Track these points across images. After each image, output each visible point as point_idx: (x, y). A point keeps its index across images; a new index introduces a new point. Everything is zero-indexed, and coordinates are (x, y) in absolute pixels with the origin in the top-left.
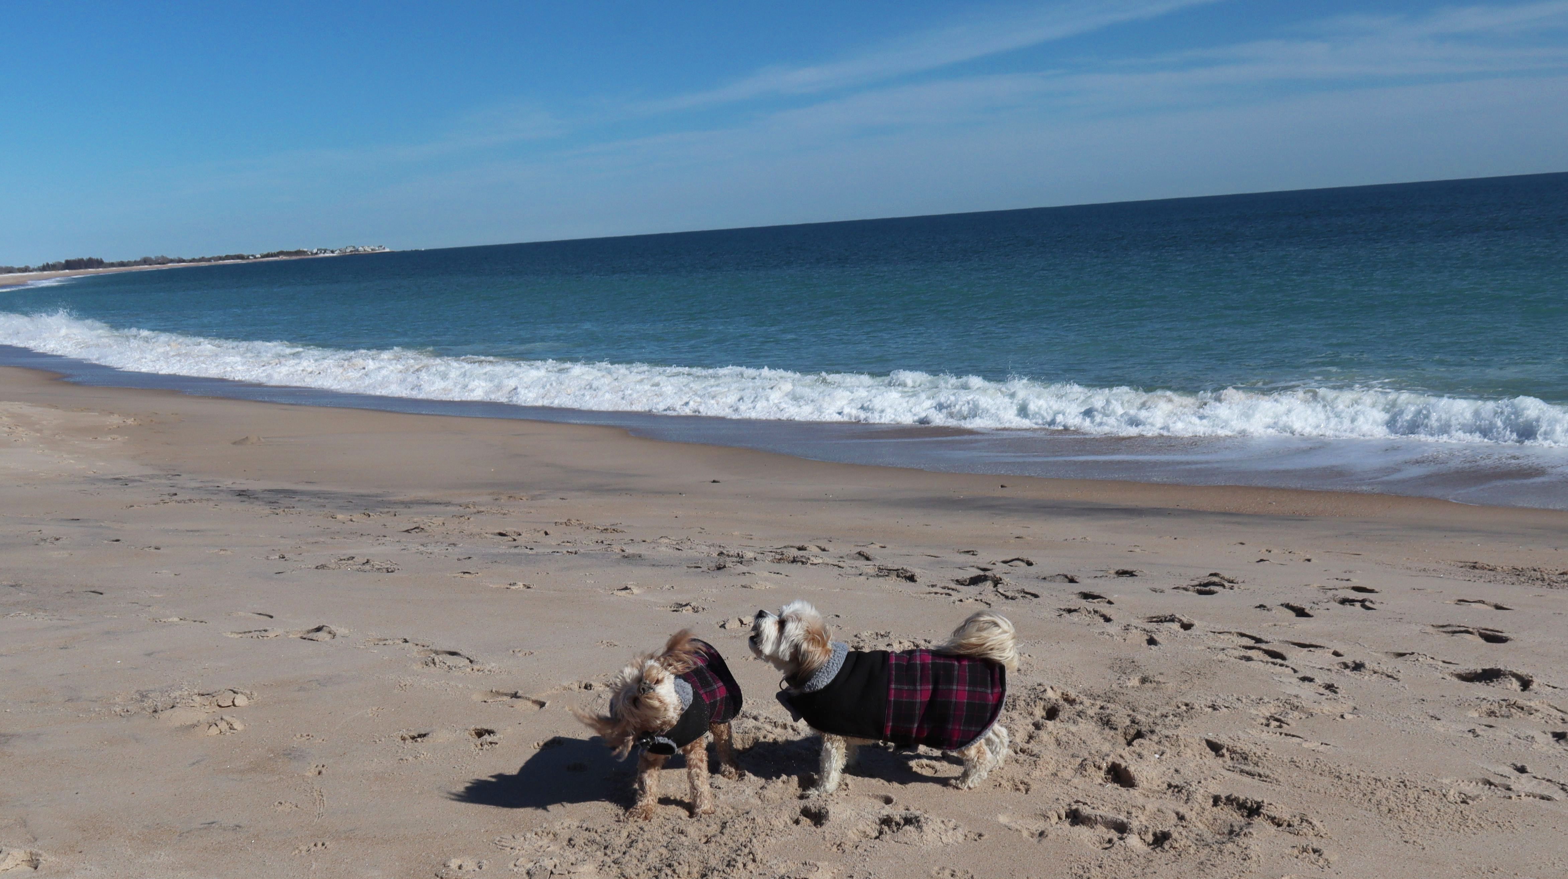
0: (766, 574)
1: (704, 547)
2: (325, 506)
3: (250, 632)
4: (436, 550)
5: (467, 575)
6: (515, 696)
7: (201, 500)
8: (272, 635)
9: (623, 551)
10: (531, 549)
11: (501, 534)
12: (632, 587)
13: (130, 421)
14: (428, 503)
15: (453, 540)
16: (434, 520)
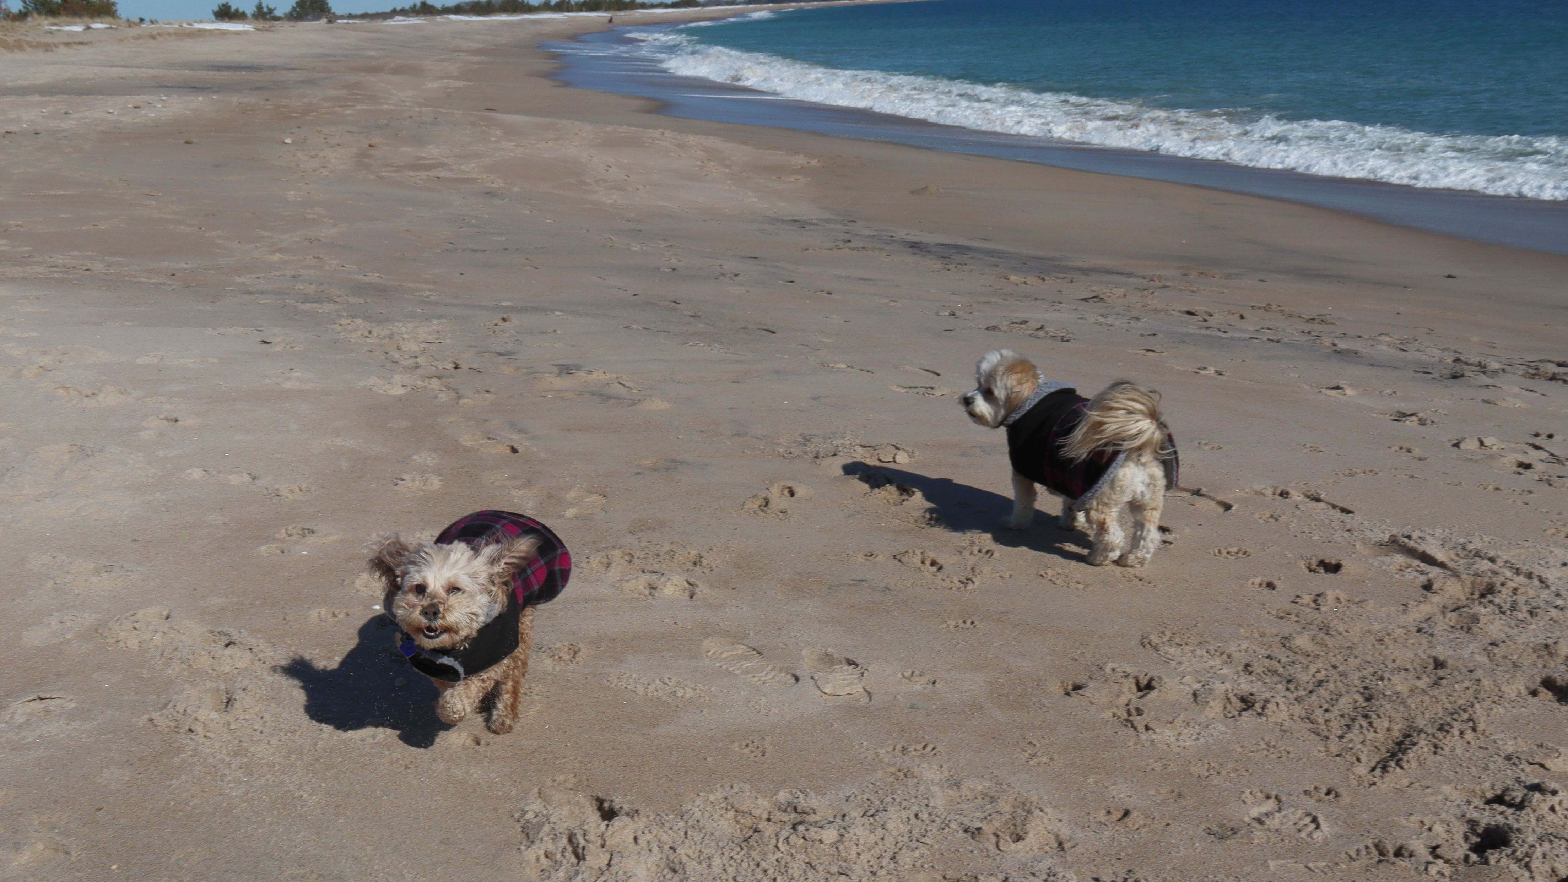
0: (1516, 390)
1: (1436, 351)
2: (997, 266)
3: (916, 388)
4: (1117, 323)
5: (1150, 354)
6: (1197, 493)
7: (874, 249)
8: (938, 393)
9: (1334, 345)
10: (1225, 332)
11: (1189, 313)
12: (1345, 386)
13: (814, 162)
14: (1109, 272)
15: (1135, 313)
16: (1115, 291)
